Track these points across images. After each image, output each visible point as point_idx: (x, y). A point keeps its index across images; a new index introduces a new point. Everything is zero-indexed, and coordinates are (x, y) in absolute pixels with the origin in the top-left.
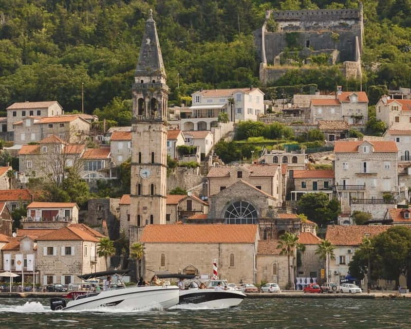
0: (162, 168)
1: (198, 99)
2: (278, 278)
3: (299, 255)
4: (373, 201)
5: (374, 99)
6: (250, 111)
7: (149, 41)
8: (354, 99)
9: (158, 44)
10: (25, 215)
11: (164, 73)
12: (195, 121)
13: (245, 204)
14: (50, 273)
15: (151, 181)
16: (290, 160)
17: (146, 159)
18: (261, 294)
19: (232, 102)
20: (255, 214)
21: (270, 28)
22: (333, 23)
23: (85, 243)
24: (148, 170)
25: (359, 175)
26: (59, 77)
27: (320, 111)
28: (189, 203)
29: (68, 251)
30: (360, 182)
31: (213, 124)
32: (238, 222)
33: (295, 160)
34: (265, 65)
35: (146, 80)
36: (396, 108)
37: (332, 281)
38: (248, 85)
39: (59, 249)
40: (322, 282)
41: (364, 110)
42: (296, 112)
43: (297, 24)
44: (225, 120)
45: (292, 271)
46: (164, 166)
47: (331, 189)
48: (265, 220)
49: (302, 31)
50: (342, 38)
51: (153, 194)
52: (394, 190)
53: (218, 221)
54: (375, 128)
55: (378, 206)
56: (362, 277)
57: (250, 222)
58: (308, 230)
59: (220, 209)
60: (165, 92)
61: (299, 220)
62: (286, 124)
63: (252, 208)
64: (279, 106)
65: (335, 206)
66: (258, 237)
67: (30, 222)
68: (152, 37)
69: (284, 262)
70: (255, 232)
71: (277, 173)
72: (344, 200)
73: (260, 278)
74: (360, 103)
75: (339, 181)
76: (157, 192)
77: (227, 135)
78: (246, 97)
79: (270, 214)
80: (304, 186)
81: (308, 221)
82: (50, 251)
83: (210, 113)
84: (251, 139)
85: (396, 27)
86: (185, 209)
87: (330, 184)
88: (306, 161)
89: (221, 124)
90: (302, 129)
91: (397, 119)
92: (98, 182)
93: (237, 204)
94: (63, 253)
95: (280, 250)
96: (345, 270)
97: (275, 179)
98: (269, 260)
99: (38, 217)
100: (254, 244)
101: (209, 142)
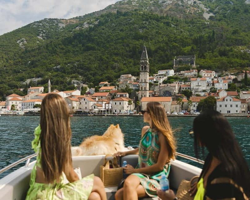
0: (147, 83)
1: (160, 72)
2: (177, 111)
3: (182, 105)
4: (201, 92)
5: (199, 71)
6: (171, 74)
7: (144, 51)
8: (194, 71)
9: (146, 52)
10: (116, 96)
11: (148, 59)
12: (159, 77)
13: (168, 92)
14: (116, 109)
15: (145, 86)
16: (180, 83)
17: (143, 81)
18: (171, 115)
19: (167, 72)
20: (171, 94)
21: (175, 59)
22: (189, 58)
23: (125, 101)
24: (144, 84)
25: (197, 86)
26: (132, 70)
27: (187, 74)
28: (155, 93)
29: (120, 103)
30: (197, 87)
31: (163, 77)
32: (166, 96)
33: (181, 83)
34: (174, 66)
35: (143, 61)
36: (204, 72)
37: (192, 112)
38: (170, 69)
39: (118, 103)
40: (189, 111)
41: (197, 73)
42: (181, 74)
43: (181, 59)
44: (165, 76)
45: (180, 108)
46: (148, 83)
47: (190, 89)
48: (173, 96)
49: (182, 60)
50: (191, 61)
51: (145, 90)
52: (206, 89)
53: (161, 96)
54: (199, 76)
55: (202, 93)
56: (200, 110)
57: (169, 96)
58: (185, 98)
59: (162, 93)
60: (148, 64)
61: (182, 96)
62: (179, 76)
63: (170, 93)
64: (177, 73)
65: (191, 93)
66: (171, 100)
67: (117, 97)
68: (145, 51)
69: (178, 106)
70: (170, 99)
71: (177, 85)
72: (193, 92)
73: (172, 111)
74: (196, 72)
75: (192, 87)
76: (146, 89)
77: (166, 79)
78: (170, 71)
79: (175, 94)
80: (183, 89)
81: (184, 96)
82: (116, 103)
83: (162, 75)
84: (171, 80)
85: (202, 59)
86: (154, 94)
87: (190, 88)
88: (184, 84)
89: (164, 77)
90: (183, 77)
91: (204, 75)
92: (136, 89)
93: (166, 92)
94: (119, 104)
95: (177, 103)
96: (195, 109)
97: (176, 87)
98: (174, 106)
99: (119, 96)
100: (170, 102)
101: (161, 81)
